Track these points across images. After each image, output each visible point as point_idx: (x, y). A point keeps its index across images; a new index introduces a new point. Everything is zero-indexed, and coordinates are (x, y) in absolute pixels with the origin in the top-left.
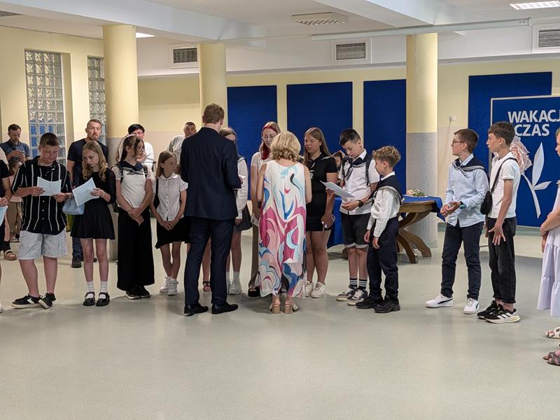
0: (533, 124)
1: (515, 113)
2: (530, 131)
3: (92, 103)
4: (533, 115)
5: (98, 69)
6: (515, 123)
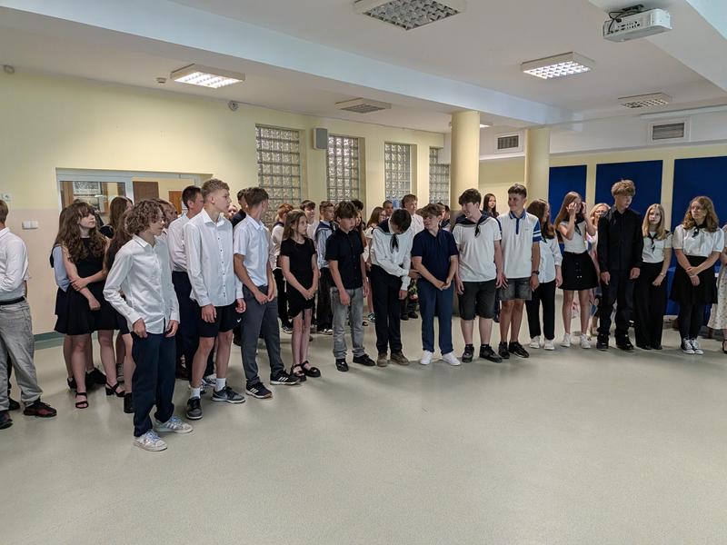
3: (431, 184)
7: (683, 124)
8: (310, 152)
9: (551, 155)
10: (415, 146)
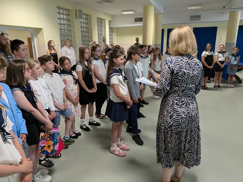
7: (200, 16)
8: (75, 19)
9: (163, 24)
10: (105, 20)
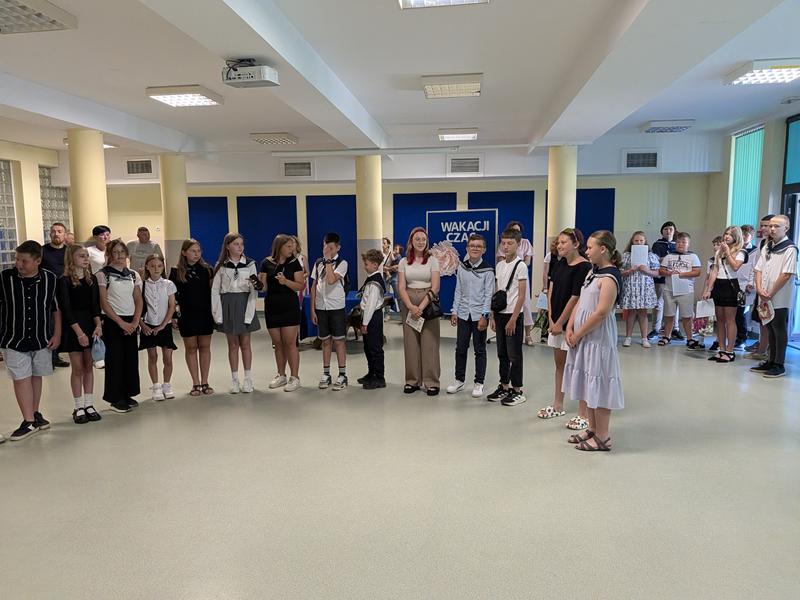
0: (462, 232)
1: (447, 224)
2: (460, 238)
3: (44, 210)
4: (462, 226)
5: (49, 178)
6: (447, 232)
7: (309, 164)
9: (188, 184)
10: (18, 163)
